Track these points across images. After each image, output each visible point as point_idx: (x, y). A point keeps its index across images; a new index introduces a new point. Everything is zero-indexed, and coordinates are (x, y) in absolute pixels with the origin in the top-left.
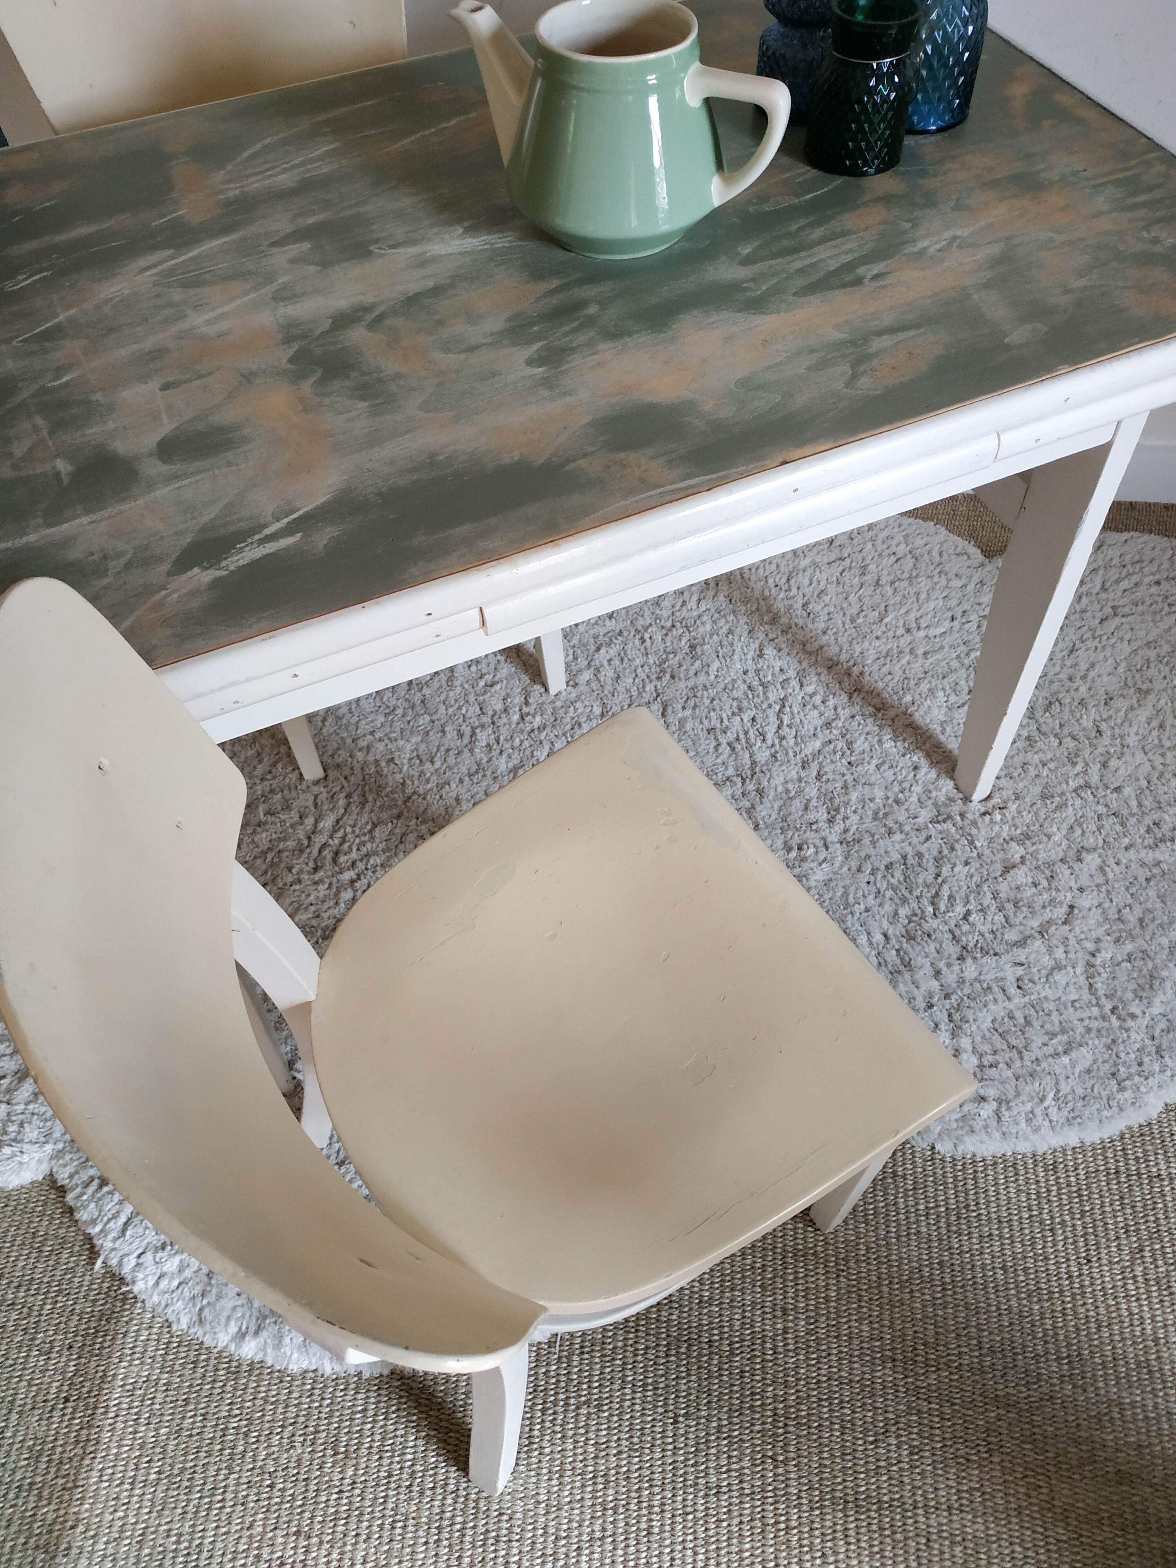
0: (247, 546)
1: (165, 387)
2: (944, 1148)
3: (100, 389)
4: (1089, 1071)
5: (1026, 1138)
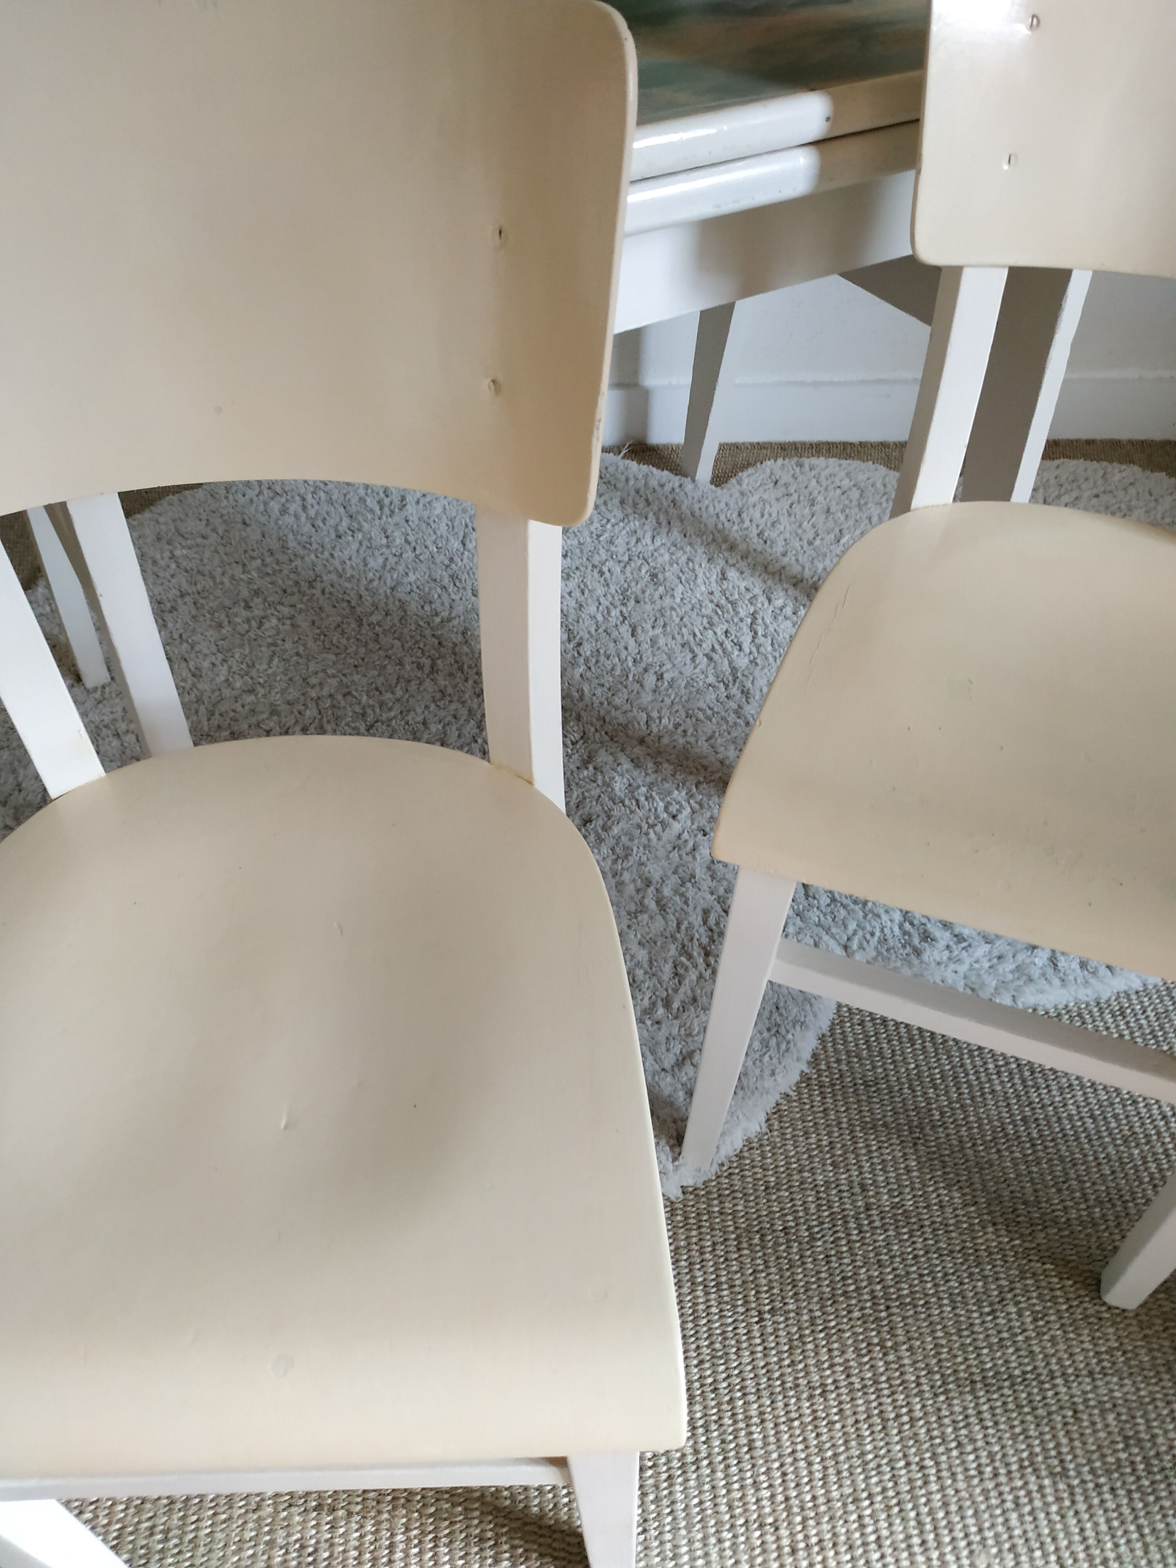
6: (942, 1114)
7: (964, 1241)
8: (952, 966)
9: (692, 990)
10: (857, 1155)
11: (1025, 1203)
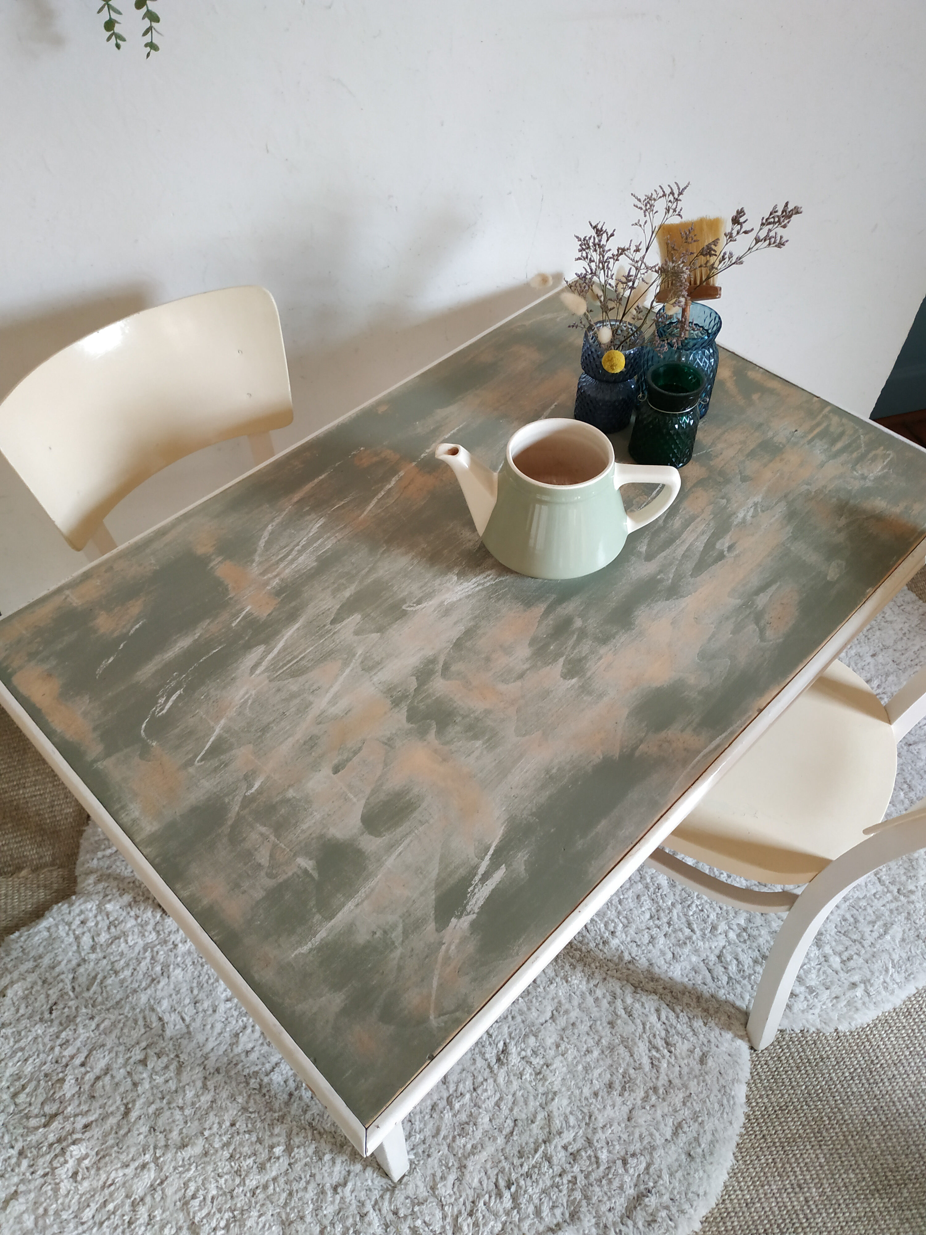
0: (474, 888)
1: (336, 770)
2: (843, 1028)
3: (290, 786)
4: (903, 940)
5: (888, 1001)
6: (829, 1118)
7: (865, 1208)
8: (811, 1011)
9: (667, 1075)
10: (791, 1164)
11: (891, 1171)
